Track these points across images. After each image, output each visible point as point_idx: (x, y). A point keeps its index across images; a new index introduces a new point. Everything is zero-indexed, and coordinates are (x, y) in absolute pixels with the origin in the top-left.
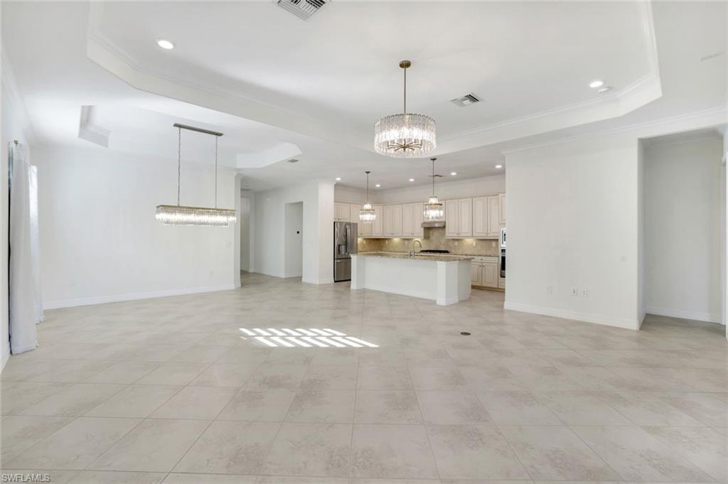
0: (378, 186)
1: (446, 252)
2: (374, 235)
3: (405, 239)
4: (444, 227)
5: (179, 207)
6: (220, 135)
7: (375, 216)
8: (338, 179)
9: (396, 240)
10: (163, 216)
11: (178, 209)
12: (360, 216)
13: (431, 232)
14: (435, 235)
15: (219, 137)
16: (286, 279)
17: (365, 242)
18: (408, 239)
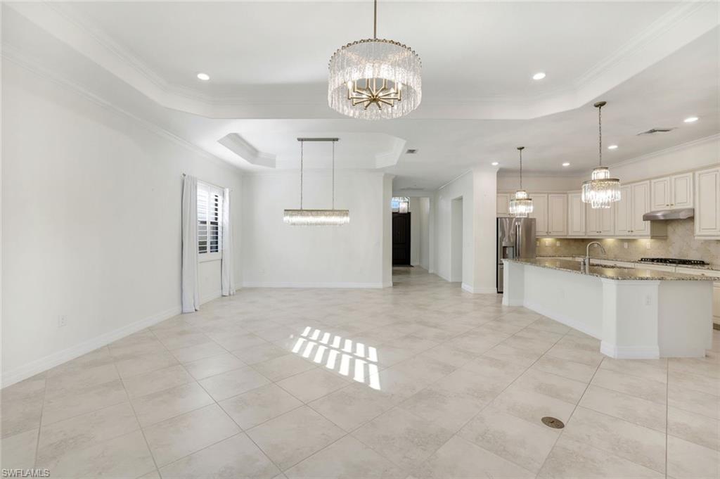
0: (566, 164)
1: (702, 263)
2: (570, 234)
3: (623, 240)
4: (692, 219)
5: (301, 210)
6: (337, 140)
7: (532, 208)
8: (495, 164)
9: (610, 241)
10: (287, 219)
11: (301, 212)
12: (510, 208)
13: (670, 229)
14: (676, 233)
15: (335, 142)
16: (452, 283)
17: (558, 244)
18: (628, 241)
